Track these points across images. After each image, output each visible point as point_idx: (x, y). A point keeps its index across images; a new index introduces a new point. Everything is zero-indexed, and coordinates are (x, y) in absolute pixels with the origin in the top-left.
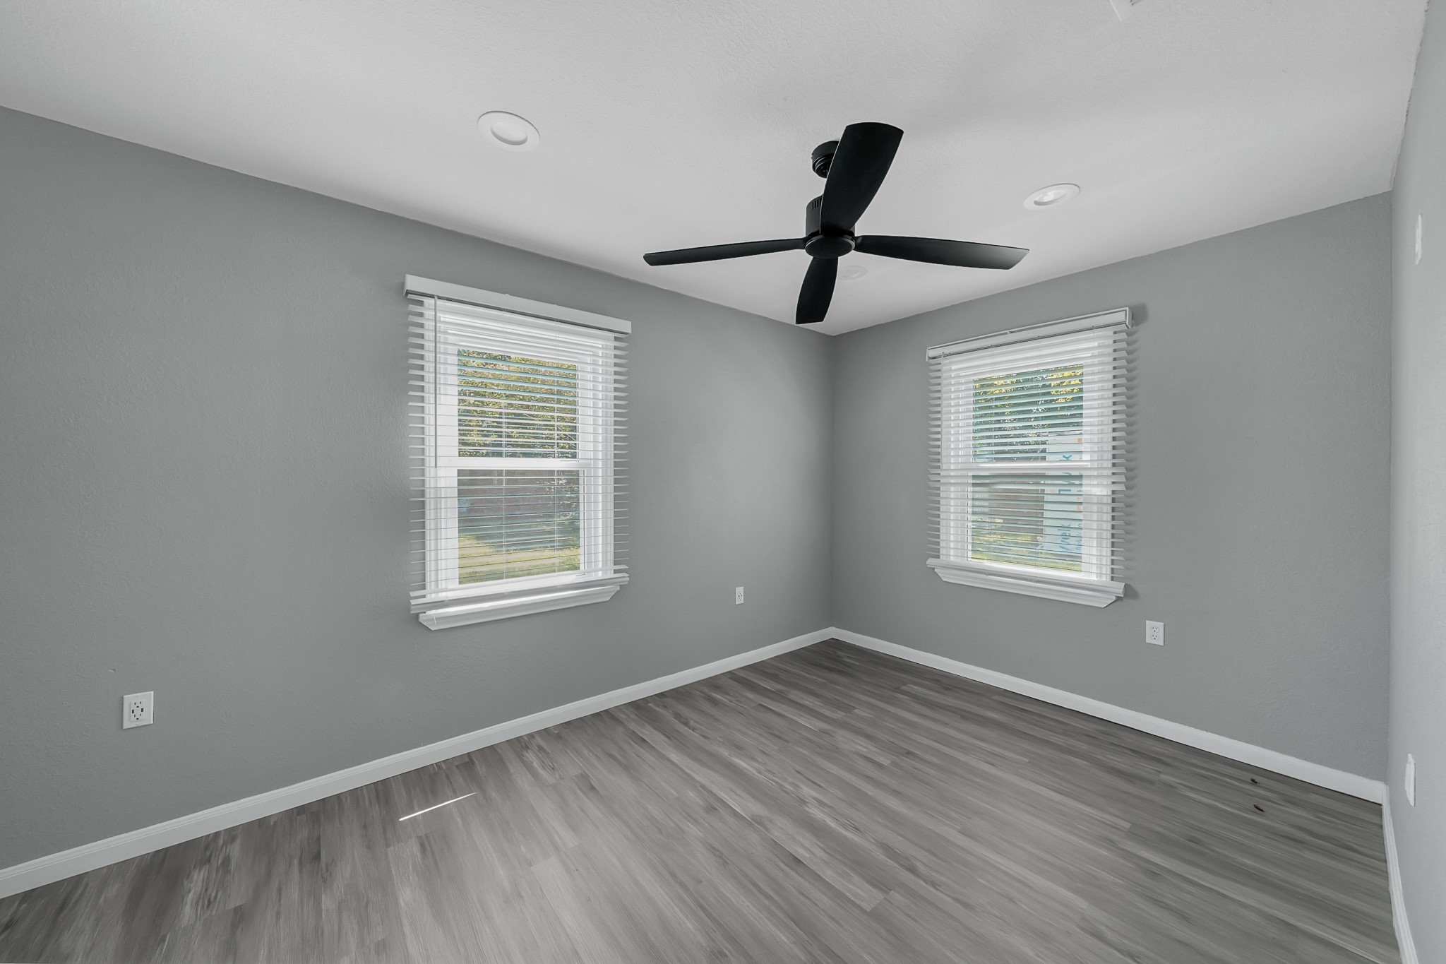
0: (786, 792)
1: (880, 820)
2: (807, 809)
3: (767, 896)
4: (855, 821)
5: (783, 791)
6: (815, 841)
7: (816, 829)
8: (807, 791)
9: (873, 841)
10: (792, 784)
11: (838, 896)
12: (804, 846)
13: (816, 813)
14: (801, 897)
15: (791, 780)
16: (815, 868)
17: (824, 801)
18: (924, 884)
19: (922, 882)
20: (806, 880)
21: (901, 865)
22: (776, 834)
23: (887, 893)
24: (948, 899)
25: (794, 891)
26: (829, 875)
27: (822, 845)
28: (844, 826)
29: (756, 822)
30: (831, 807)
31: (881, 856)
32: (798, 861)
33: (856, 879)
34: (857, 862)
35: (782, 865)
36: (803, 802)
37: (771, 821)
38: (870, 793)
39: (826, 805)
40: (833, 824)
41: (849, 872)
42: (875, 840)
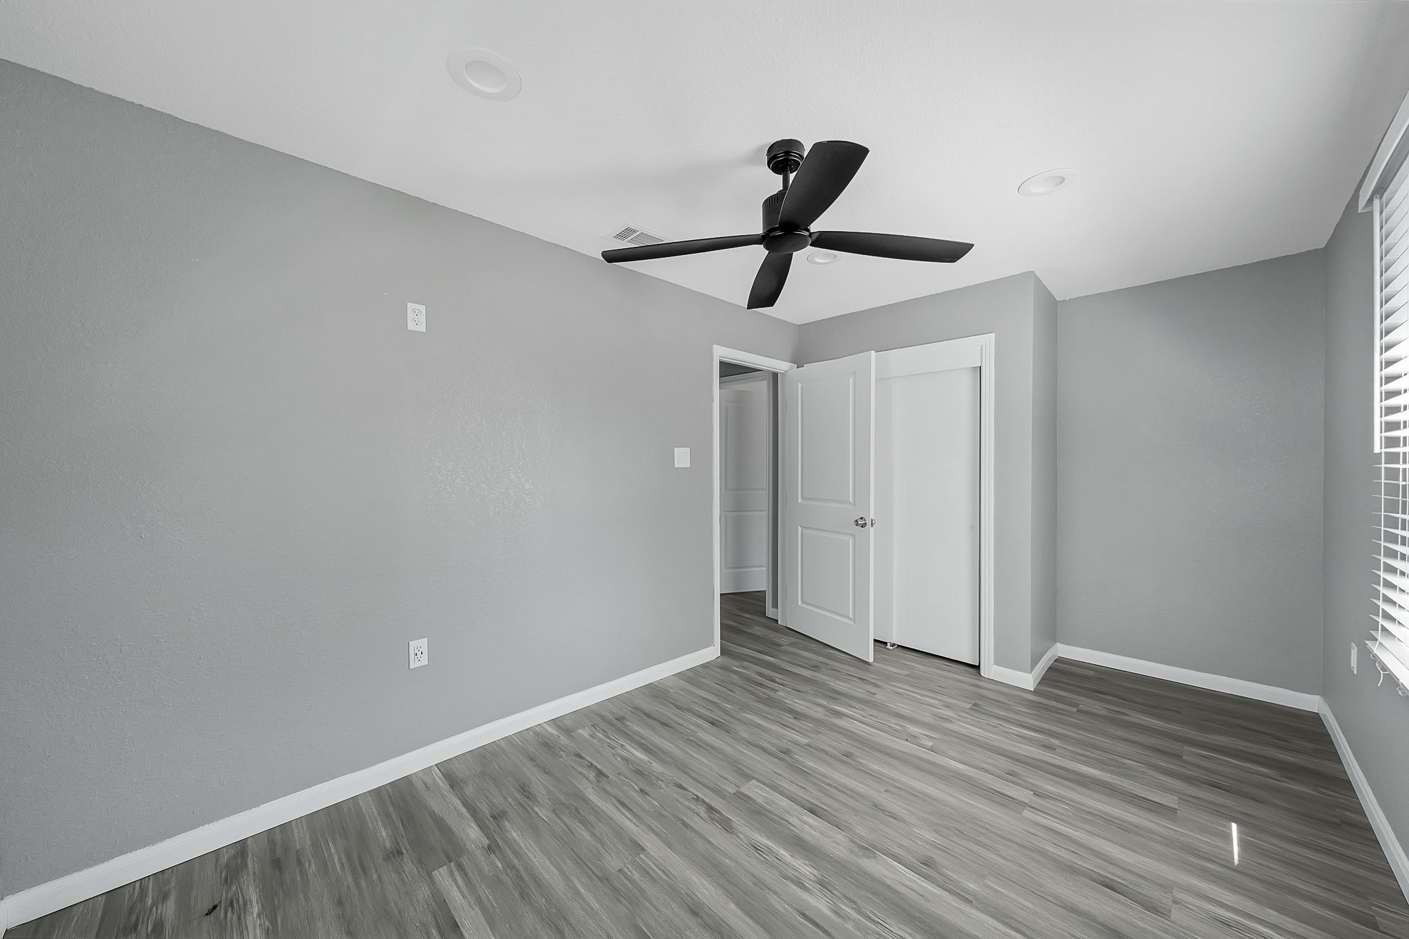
0: (849, 899)
1: (728, 861)
2: (815, 872)
3: (829, 785)
4: (757, 858)
5: (854, 902)
6: (799, 832)
7: (799, 845)
8: (819, 903)
9: (741, 836)
10: (845, 917)
11: (775, 788)
12: (810, 827)
13: (803, 867)
14: (803, 786)
15: (849, 926)
16: (796, 807)
17: (795, 887)
18: (705, 799)
19: (706, 800)
20: (801, 797)
21: (720, 813)
22: (840, 837)
23: (738, 792)
24: (691, 789)
25: (810, 789)
26: (784, 803)
27: (792, 828)
28: (770, 850)
29: (869, 850)
30: (786, 877)
31: (736, 820)
32: (812, 812)
33: (760, 800)
34: (758, 814)
35: (826, 808)
36: (822, 884)
37: (852, 851)
38: (733, 906)
39: (792, 881)
40: (783, 853)
41: (766, 805)
42: (738, 837)
